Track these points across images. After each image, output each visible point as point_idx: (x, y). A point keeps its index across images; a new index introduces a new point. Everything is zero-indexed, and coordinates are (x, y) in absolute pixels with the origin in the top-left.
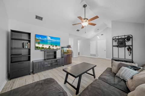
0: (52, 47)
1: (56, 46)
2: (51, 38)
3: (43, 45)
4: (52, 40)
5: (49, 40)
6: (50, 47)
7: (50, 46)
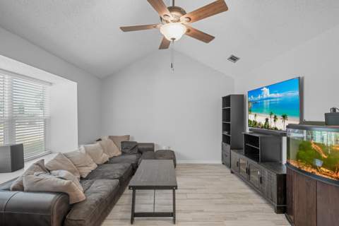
0: (273, 119)
1: (284, 117)
2: (272, 88)
3: (256, 115)
4: (273, 95)
5: (267, 99)
6: (267, 120)
7: (268, 116)
